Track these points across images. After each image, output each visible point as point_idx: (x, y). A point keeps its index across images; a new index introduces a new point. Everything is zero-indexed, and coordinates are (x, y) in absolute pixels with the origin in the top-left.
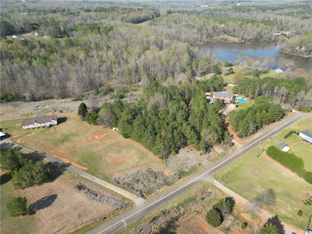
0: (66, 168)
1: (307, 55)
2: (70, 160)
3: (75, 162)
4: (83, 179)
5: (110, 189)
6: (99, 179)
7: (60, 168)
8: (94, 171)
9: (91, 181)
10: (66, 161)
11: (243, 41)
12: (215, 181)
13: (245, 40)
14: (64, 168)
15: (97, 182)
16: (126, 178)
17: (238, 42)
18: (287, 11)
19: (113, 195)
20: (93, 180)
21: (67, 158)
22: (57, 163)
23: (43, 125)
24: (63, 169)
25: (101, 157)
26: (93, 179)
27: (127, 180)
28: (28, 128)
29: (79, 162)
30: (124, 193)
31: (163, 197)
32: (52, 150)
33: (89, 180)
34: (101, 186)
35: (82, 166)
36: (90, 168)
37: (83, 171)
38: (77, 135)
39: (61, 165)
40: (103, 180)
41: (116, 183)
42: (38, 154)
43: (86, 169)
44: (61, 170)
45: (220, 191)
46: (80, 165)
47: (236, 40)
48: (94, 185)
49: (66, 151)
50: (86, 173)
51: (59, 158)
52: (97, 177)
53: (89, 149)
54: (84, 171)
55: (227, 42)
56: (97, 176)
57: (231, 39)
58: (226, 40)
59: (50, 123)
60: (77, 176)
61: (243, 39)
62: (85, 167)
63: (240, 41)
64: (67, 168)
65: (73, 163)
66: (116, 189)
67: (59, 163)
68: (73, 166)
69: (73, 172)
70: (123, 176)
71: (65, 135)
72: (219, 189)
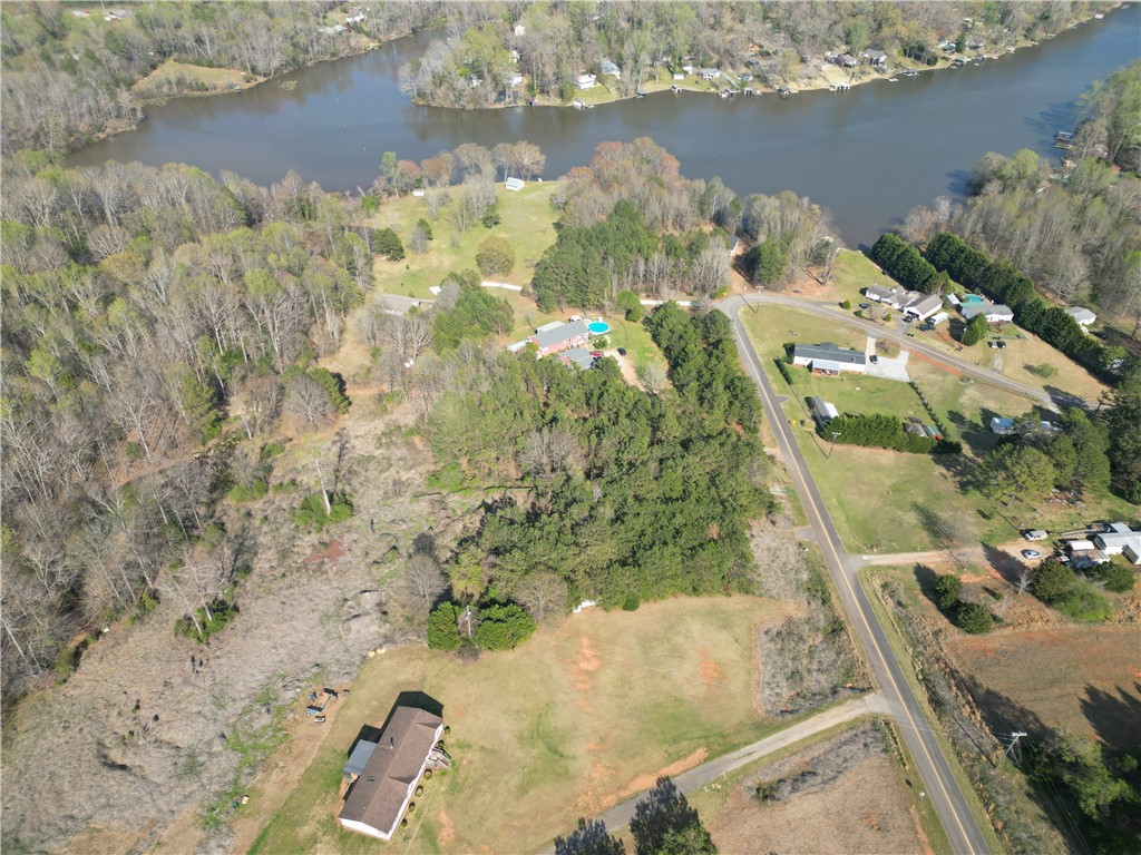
0: (678, 796)
2: (649, 773)
3: (664, 767)
4: (738, 774)
6: (758, 743)
7: (670, 809)
8: (721, 740)
9: (755, 762)
10: (649, 782)
12: (865, 558)
14: (675, 798)
15: (766, 752)
16: (777, 690)
17: (247, 85)
19: (829, 739)
21: (636, 776)
22: (642, 808)
24: (676, 803)
25: (676, 699)
26: (750, 754)
27: (786, 693)
29: (670, 755)
30: (833, 717)
31: (880, 660)
32: (579, 795)
33: (747, 764)
34: (785, 748)
35: (685, 756)
36: (702, 741)
37: (709, 764)
38: (547, 705)
39: (660, 801)
40: (767, 736)
41: (789, 717)
42: (573, 841)
43: (701, 753)
44: (677, 810)
45: (895, 568)
46: (679, 757)
48: (772, 763)
49: (608, 764)
50: (716, 761)
51: (624, 794)
52: (746, 744)
53: (627, 707)
54: (706, 760)
55: (203, 93)
56: (743, 740)
60: (723, 784)
62: (695, 750)
64: (678, 793)
65: (665, 772)
67: (646, 802)
68: (677, 776)
69: (703, 786)
70: (768, 691)
71: (526, 734)
72: (889, 567)
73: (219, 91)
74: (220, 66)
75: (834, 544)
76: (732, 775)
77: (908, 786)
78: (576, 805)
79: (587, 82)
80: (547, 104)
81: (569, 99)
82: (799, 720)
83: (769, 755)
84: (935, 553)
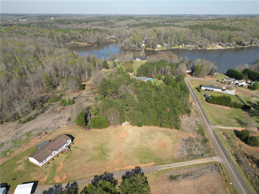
1: (138, 48)
2: (133, 165)
3: (139, 164)
4: (164, 171)
5: (190, 165)
6: (173, 164)
8: (160, 161)
9: (171, 169)
10: (132, 167)
11: (90, 45)
12: (217, 126)
13: (91, 44)
16: (183, 153)
17: (87, 45)
18: (96, 23)
19: (199, 167)
20: (171, 167)
21: (129, 165)
22: (128, 173)
23: (60, 150)
25: (148, 148)
26: (169, 166)
27: (186, 154)
28: (46, 162)
29: (142, 162)
30: (200, 161)
32: (107, 166)
33: (168, 169)
34: (182, 167)
35: (147, 163)
36: (154, 160)
37: (154, 166)
38: (106, 142)
39: (135, 172)
40: (176, 163)
41: (185, 159)
42: (101, 177)
43: (153, 163)
45: (227, 130)
46: (145, 163)
47: (85, 44)
48: (177, 170)
49: (120, 160)
50: (157, 166)
51: (123, 169)
52: (169, 164)
53: (131, 147)
54: (153, 165)
55: (78, 46)
57: (82, 44)
58: (78, 45)
59: (66, 145)
60: (158, 172)
61: (89, 43)
62: (151, 162)
63: (89, 45)
64: (141, 172)
65: (139, 165)
66: (193, 162)
67: (130, 171)
68: (142, 167)
69: (151, 171)
70: (179, 152)
71: (96, 147)
72: (225, 129)
73: (81, 46)
74: (83, 42)
75: (208, 122)
76: (161, 171)
77: (226, 182)
78: (105, 168)
79: (159, 46)
80: (149, 49)
81: (155, 49)
82: (189, 160)
83: (176, 168)
84: (241, 128)
